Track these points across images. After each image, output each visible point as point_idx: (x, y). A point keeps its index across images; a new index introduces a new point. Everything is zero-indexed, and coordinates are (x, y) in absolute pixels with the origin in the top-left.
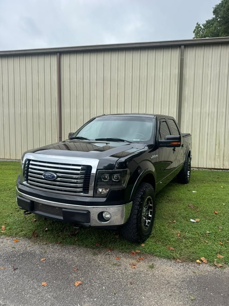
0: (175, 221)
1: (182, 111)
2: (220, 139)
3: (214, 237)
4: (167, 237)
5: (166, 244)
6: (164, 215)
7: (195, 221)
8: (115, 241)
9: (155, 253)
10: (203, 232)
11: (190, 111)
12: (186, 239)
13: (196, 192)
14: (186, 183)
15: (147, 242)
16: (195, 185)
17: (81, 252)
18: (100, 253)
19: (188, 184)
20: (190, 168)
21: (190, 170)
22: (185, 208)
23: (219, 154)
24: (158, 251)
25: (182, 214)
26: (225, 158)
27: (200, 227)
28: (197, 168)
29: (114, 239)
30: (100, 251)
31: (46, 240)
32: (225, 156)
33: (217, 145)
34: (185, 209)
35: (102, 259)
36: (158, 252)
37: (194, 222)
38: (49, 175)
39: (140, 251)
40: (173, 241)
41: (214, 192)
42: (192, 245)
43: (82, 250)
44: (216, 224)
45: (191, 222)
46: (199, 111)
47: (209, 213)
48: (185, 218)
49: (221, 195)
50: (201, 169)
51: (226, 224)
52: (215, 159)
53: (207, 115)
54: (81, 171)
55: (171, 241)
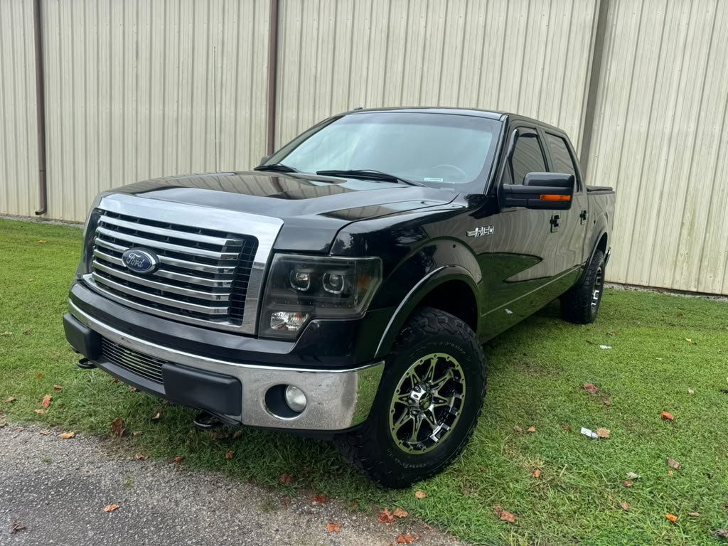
0: (532, 429)
1: (595, 127)
2: (694, 211)
3: (651, 492)
4: (500, 476)
5: (492, 498)
6: (504, 406)
7: (594, 435)
8: (341, 471)
9: (452, 525)
10: (617, 473)
11: (618, 128)
12: (559, 488)
13: (610, 348)
14: (584, 322)
15: (435, 488)
16: (611, 330)
17: (230, 496)
18: (286, 504)
19: (590, 326)
20: (602, 281)
21: (600, 288)
22: (571, 392)
23: (690, 251)
24: (463, 518)
25: (558, 410)
26: (706, 263)
27: (609, 455)
28: (622, 284)
29: (338, 467)
30: (287, 498)
31: (146, 447)
32: (706, 257)
33: (687, 225)
34: (569, 395)
35: (284, 527)
36: (462, 522)
37: (591, 438)
38: (136, 258)
39: (405, 514)
40: (518, 492)
41: (664, 352)
42: (575, 513)
43: (235, 490)
44: (661, 451)
45: (582, 435)
46: (644, 130)
47: (643, 413)
48: (567, 421)
49: (684, 364)
50: (634, 288)
51: (693, 455)
52: (676, 264)
53: (666, 141)
54: (227, 251)
55: (508, 490)
